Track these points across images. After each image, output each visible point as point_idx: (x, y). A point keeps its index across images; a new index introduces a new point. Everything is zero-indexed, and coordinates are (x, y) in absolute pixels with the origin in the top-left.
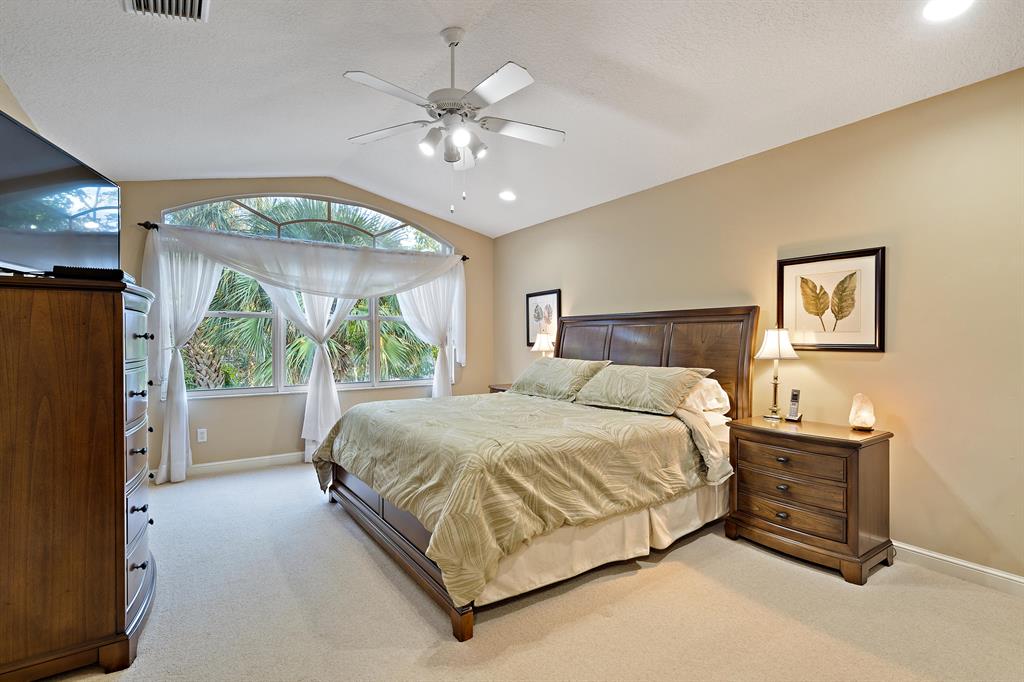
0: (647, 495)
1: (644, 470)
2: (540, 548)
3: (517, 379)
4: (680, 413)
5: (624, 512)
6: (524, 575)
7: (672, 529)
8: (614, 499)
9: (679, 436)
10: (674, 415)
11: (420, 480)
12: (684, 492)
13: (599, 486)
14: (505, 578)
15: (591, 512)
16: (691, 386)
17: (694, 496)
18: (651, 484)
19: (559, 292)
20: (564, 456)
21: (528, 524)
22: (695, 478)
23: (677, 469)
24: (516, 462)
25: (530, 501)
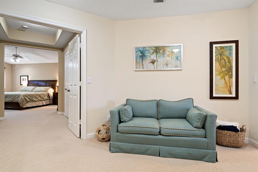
0: (42, 99)
1: (42, 97)
2: (30, 103)
3: (21, 89)
4: (47, 92)
5: (40, 101)
6: (28, 105)
7: (45, 103)
8: (38, 99)
9: (46, 94)
10: (46, 92)
11: (14, 98)
12: (47, 100)
13: (37, 98)
14: (26, 105)
15: (36, 100)
16: (49, 89)
17: (48, 100)
18: (43, 98)
19: (28, 76)
20: (32, 95)
21: (29, 100)
22: (48, 98)
23: (46, 97)
24: (27, 95)
25: (29, 98)
